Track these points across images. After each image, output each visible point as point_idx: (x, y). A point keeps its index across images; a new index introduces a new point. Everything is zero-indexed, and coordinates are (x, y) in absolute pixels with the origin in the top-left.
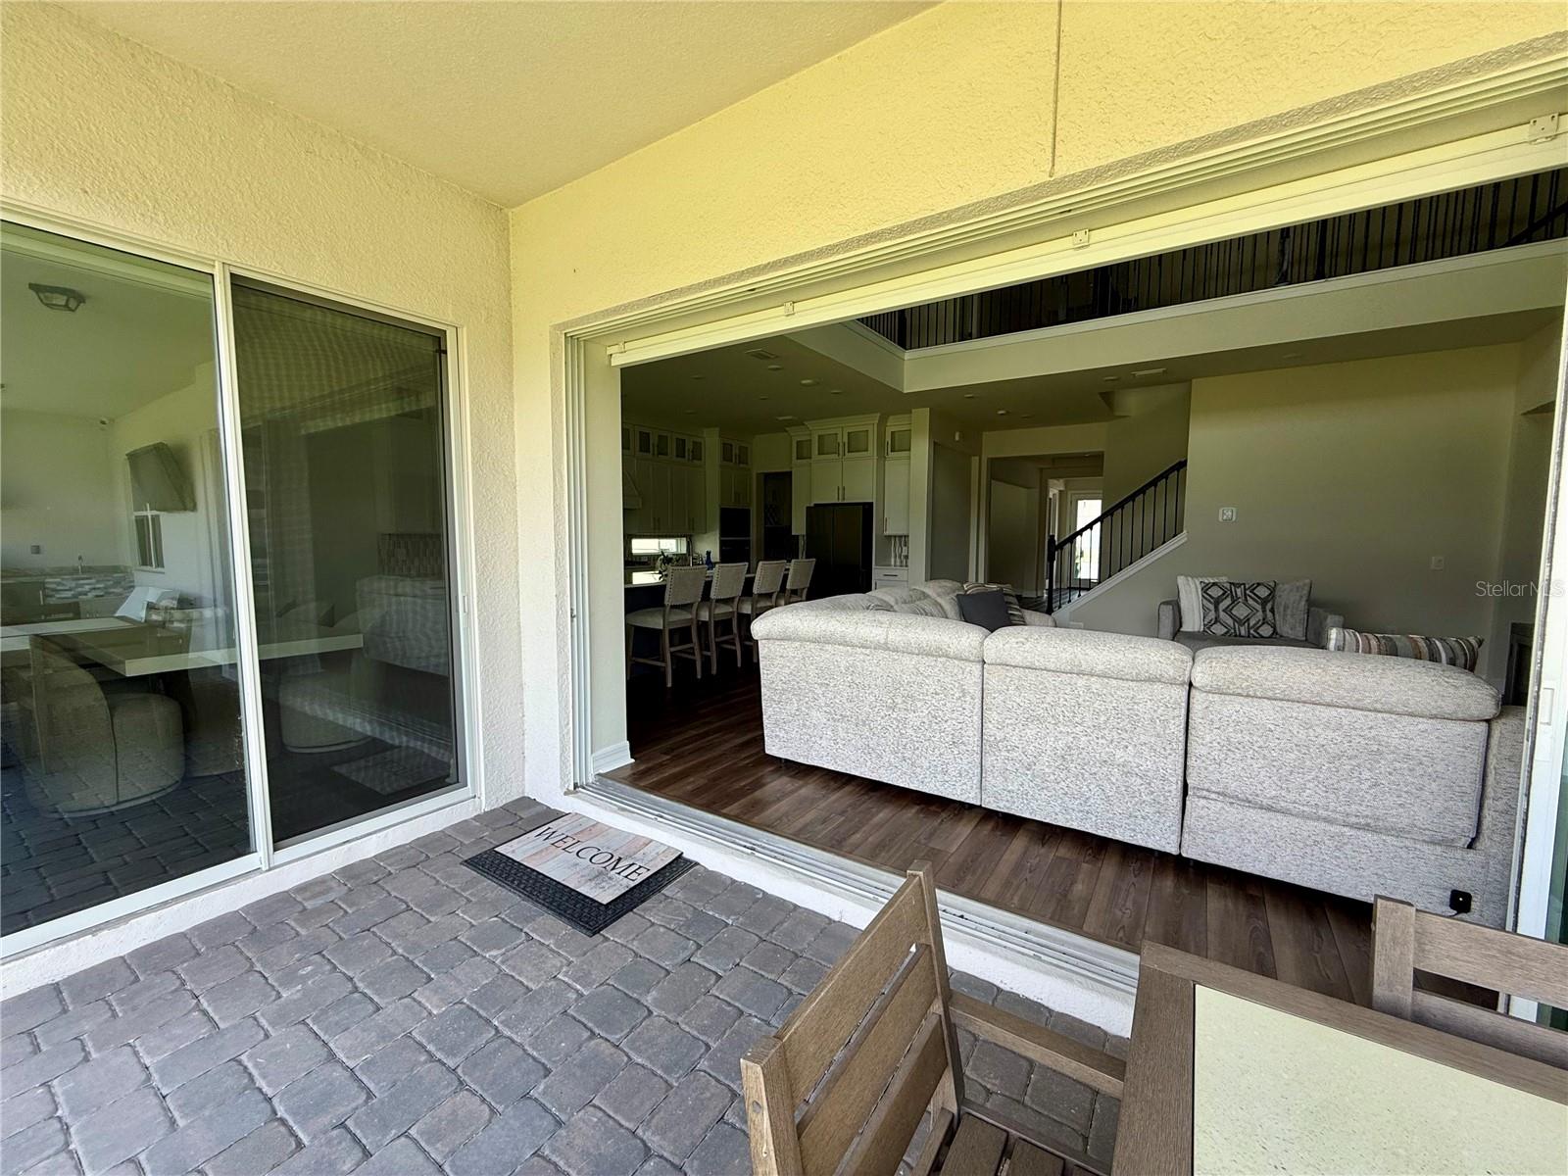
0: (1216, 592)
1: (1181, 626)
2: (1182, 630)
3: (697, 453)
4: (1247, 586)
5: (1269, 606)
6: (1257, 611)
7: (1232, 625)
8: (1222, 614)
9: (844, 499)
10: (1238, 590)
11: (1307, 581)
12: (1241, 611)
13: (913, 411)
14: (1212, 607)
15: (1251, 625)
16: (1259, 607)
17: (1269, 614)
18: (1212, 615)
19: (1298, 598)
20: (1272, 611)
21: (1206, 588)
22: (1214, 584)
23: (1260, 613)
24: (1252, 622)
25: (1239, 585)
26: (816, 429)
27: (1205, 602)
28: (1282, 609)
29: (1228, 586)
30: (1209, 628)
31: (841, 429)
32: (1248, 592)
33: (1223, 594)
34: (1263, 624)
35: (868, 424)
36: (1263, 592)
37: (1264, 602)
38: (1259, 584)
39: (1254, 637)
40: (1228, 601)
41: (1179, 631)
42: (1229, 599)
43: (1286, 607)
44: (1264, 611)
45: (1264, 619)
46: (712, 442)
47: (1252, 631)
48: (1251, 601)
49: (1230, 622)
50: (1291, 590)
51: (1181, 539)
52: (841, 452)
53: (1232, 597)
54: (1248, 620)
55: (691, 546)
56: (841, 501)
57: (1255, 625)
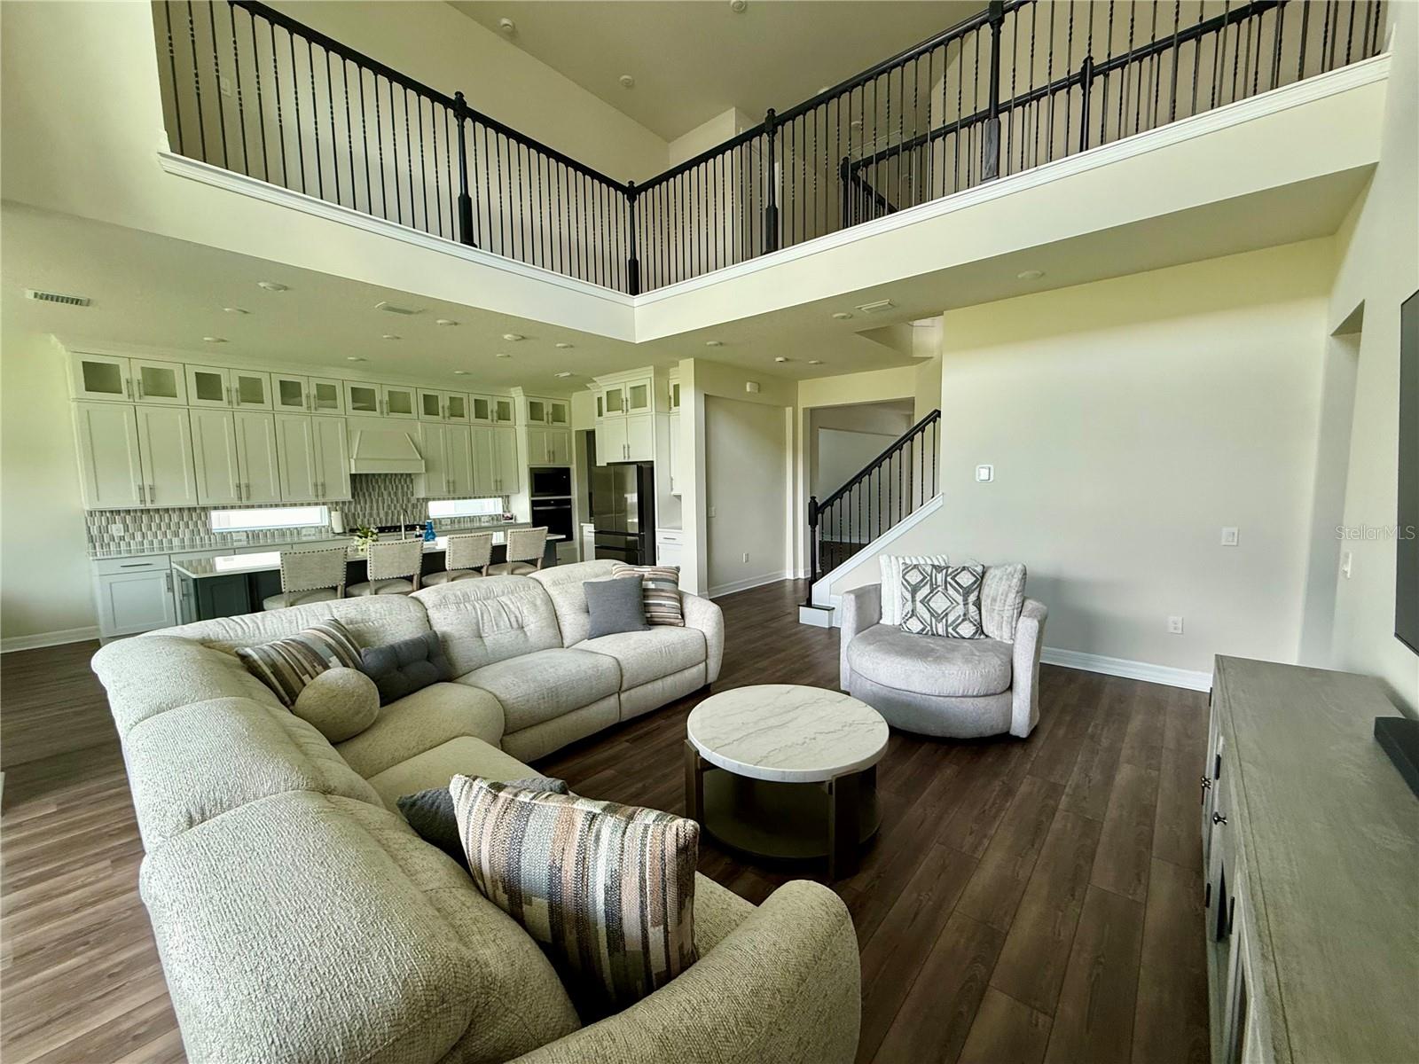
0: (914, 577)
1: (881, 618)
2: (881, 622)
3: (504, 413)
4: (950, 570)
5: (972, 598)
6: (958, 604)
7: (929, 623)
8: (919, 605)
9: (629, 457)
10: (939, 576)
11: (1020, 567)
12: (939, 603)
13: (680, 362)
14: (909, 596)
15: (949, 622)
16: (960, 599)
17: (972, 609)
18: (909, 606)
19: (1006, 588)
20: (978, 604)
21: (908, 569)
22: (915, 566)
23: (961, 606)
24: (951, 618)
25: (940, 569)
26: (603, 386)
27: (904, 590)
28: (989, 601)
29: (929, 569)
30: (905, 623)
31: (624, 383)
32: (949, 579)
33: (922, 580)
34: (963, 620)
35: (645, 377)
36: (966, 579)
37: (966, 592)
38: (964, 569)
39: (955, 637)
40: (926, 590)
41: (878, 623)
42: (928, 586)
43: (994, 600)
44: (966, 604)
45: (965, 615)
46: (519, 402)
47: (950, 630)
48: (951, 591)
49: (927, 616)
50: (1001, 579)
51: (938, 503)
52: (625, 409)
53: (931, 585)
54: (947, 614)
55: (506, 507)
56: (626, 460)
57: (954, 622)
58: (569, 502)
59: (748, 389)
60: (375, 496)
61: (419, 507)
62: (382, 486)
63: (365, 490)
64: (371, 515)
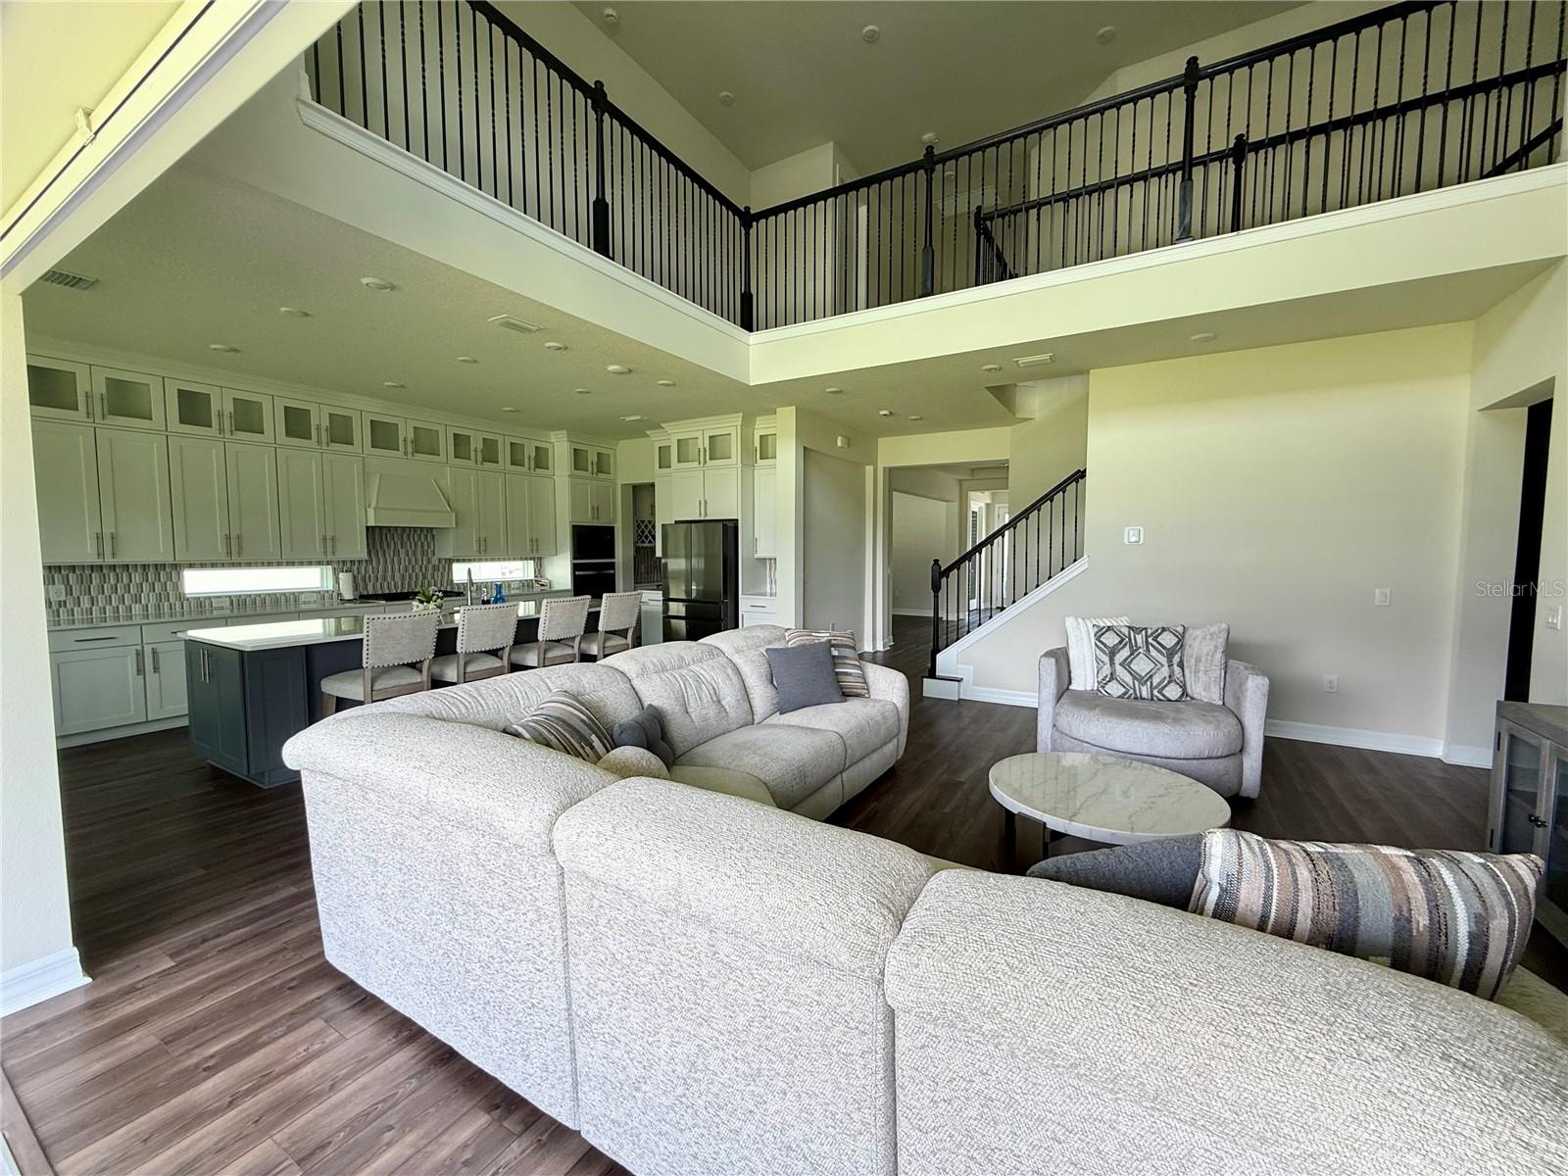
0: (1111, 640)
1: (1070, 683)
2: (1071, 687)
3: (541, 460)
4: (1149, 632)
5: (1176, 659)
6: (1163, 666)
7: (1131, 685)
8: (1119, 668)
9: (706, 515)
10: (1139, 637)
11: (1224, 626)
12: (1142, 666)
13: (778, 410)
14: (1106, 659)
15: (1154, 684)
16: (1164, 660)
17: (1177, 670)
18: (1106, 670)
19: (1212, 647)
20: (1181, 665)
21: (1101, 633)
22: (1109, 628)
23: (1166, 668)
24: (1156, 680)
25: (1137, 631)
26: (673, 433)
27: (1098, 652)
28: (1193, 661)
29: (1125, 631)
30: (1103, 687)
31: (699, 431)
32: (1150, 640)
33: (1120, 642)
34: (1169, 682)
35: (729, 426)
36: (1168, 640)
37: (1170, 654)
38: (1164, 629)
39: (1160, 700)
40: (1125, 653)
41: (1068, 689)
42: (1127, 648)
43: (1198, 660)
44: (1170, 665)
45: (1170, 677)
46: (560, 448)
47: (1155, 692)
48: (1154, 653)
49: (1128, 679)
50: (1204, 638)
51: (1082, 564)
52: (702, 460)
53: (1131, 647)
54: (1151, 677)
55: (539, 570)
56: (702, 518)
57: (1159, 684)
58: (612, 566)
59: (839, 444)
60: (390, 554)
61: (441, 570)
62: (399, 543)
63: (378, 547)
64: (384, 578)
